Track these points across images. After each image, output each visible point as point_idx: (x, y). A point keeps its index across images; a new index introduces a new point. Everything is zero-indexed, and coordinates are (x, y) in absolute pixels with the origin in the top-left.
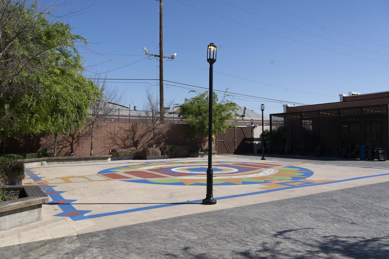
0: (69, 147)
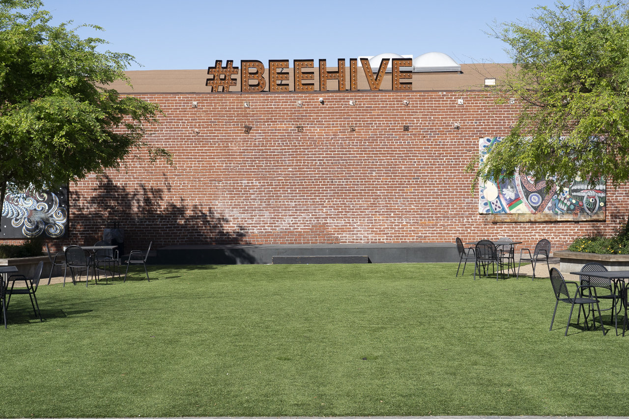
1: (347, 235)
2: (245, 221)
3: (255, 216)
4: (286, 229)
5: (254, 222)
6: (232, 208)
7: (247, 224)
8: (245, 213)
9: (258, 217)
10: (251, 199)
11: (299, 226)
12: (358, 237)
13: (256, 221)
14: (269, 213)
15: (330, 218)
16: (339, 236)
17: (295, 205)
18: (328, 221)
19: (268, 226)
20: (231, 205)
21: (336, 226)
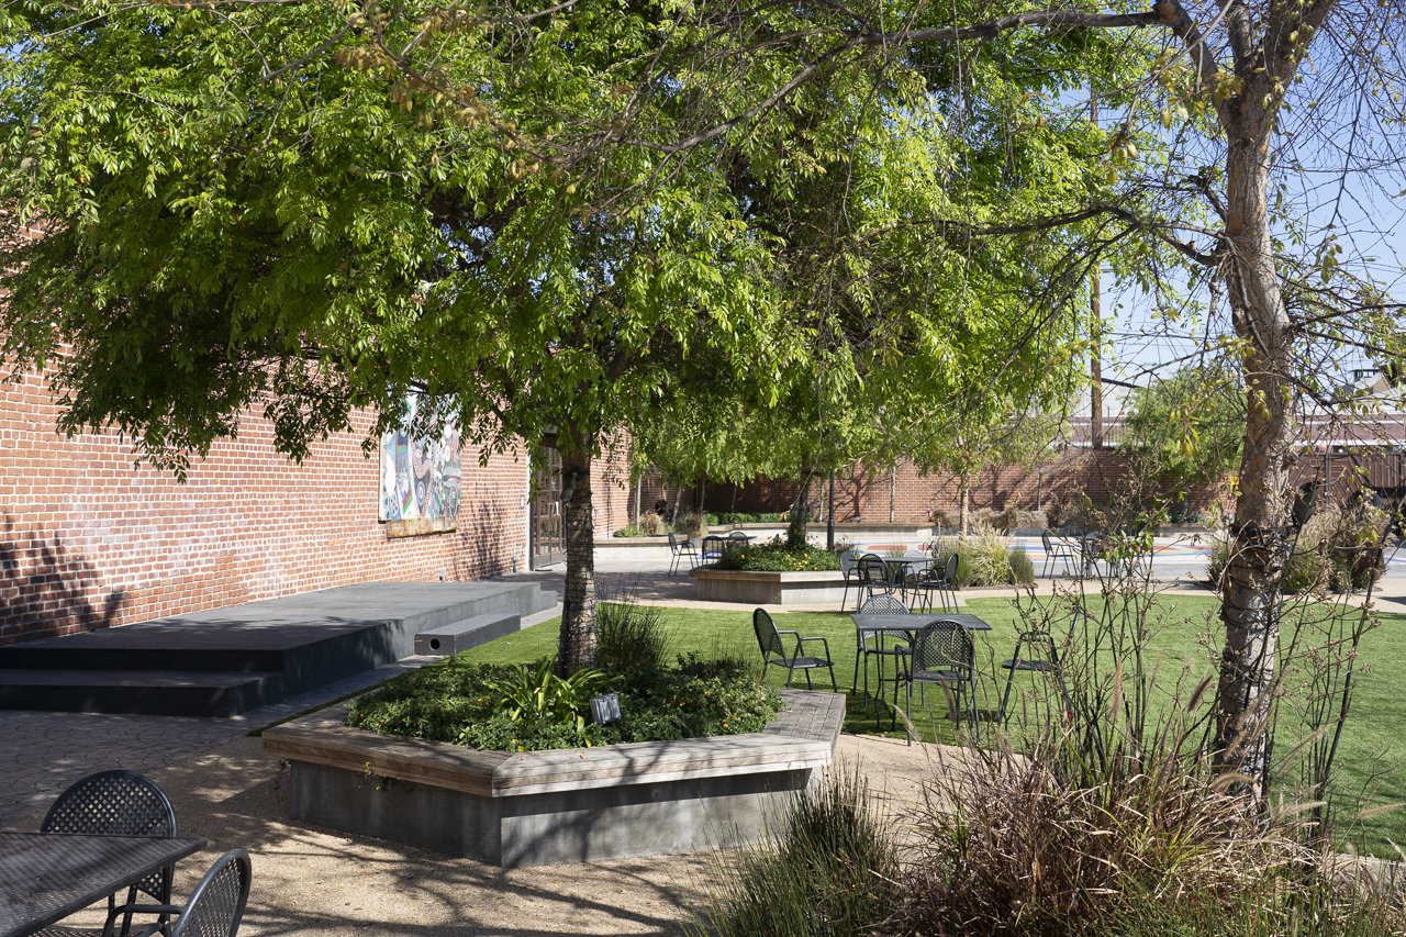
0: (852, 504)
1: (258, 580)
2: (121, 555)
3: (136, 538)
4: (182, 572)
5: (134, 557)
6: (101, 516)
7: (125, 563)
8: (117, 531)
9: (140, 540)
10: (132, 490)
11: (199, 563)
12: (269, 582)
13: (138, 553)
14: (159, 529)
15: (240, 537)
16: (248, 582)
17: (196, 505)
18: (236, 547)
19: (157, 567)
20: (97, 508)
21: (246, 558)
